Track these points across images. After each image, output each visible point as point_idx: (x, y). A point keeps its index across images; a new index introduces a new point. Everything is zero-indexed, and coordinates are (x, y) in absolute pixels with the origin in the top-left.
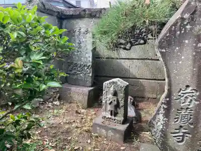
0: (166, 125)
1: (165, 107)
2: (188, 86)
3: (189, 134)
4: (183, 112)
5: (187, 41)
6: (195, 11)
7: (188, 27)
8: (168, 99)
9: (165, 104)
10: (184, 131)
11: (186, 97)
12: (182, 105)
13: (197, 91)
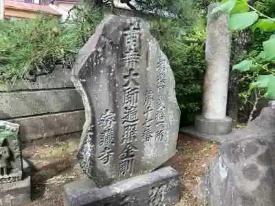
0: (94, 151)
1: (92, 134)
2: (107, 110)
3: (112, 152)
4: (106, 134)
5: (102, 71)
6: (105, 46)
7: (102, 59)
8: (93, 126)
9: (90, 131)
10: (108, 151)
11: (107, 120)
12: (105, 128)
13: (113, 113)
